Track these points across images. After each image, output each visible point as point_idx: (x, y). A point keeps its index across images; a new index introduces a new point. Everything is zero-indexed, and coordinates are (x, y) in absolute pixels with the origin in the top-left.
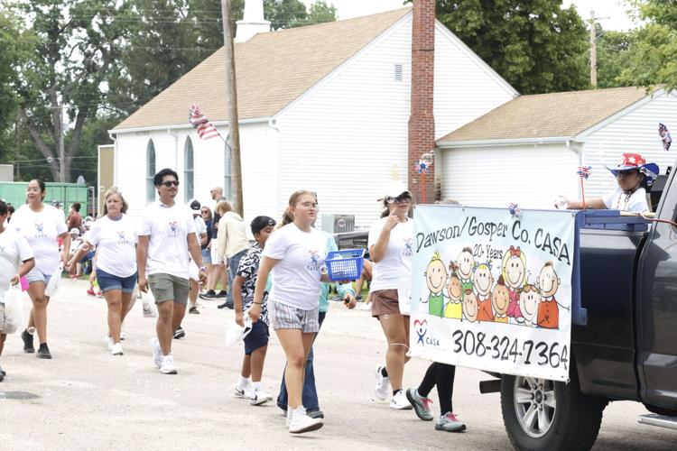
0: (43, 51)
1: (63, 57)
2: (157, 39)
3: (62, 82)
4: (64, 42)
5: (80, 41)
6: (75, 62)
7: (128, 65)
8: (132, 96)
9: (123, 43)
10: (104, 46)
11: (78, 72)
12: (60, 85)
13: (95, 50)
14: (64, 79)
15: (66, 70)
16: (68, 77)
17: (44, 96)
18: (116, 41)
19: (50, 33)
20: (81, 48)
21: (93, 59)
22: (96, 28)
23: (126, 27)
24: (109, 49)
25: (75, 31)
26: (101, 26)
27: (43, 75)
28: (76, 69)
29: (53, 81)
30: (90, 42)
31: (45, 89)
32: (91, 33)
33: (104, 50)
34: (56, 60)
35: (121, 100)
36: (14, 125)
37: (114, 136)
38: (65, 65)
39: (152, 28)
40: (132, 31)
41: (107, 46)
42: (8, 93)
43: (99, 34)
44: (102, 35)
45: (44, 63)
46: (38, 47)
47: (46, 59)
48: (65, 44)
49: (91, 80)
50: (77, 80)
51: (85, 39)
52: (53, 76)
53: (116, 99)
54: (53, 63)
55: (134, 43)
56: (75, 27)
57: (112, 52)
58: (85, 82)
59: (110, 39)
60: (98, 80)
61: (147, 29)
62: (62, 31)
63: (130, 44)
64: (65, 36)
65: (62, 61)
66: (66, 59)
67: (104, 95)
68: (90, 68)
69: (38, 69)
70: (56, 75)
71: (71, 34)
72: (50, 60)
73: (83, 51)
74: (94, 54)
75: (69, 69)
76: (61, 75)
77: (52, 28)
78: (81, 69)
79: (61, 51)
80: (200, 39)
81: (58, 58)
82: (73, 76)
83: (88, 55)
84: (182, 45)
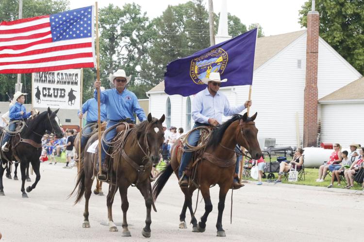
0: (106, 49)
1: (117, 52)
2: (167, 43)
3: (116, 65)
4: (117, 44)
5: (126, 44)
6: (123, 55)
7: (151, 57)
8: (153, 73)
9: (148, 45)
10: (139, 47)
11: (125, 60)
12: (115, 67)
13: (134, 49)
14: (117, 64)
15: (118, 59)
16: (119, 63)
17: (106, 72)
18: (145, 44)
19: (110, 39)
20: (126, 47)
21: (133, 53)
22: (134, 37)
23: (151, 36)
24: (141, 48)
25: (123, 38)
26: (137, 36)
27: (106, 62)
28: (123, 58)
29: (111, 65)
30: (131, 44)
31: (107, 69)
32: (132, 40)
33: (138, 49)
34: (113, 54)
35: (148, 76)
36: (90, 88)
37: (149, 95)
38: (118, 56)
39: (164, 37)
40: (154, 39)
41: (140, 46)
42: (88, 71)
43: (136, 40)
44: (138, 41)
45: (107, 55)
46: (104, 47)
47: (108, 53)
48: (118, 45)
49: (131, 65)
50: (124, 64)
51: (129, 43)
52: (111, 62)
53: (145, 75)
54: (111, 55)
55: (155, 45)
56: (123, 36)
57: (143, 50)
58: (128, 66)
59: (142, 42)
60: (136, 64)
61: (162, 38)
62: (116, 38)
63: (152, 45)
64: (118, 41)
65: (116, 54)
66: (119, 53)
67: (139, 72)
68: (131, 58)
69: (104, 58)
70: (113, 62)
71: (121, 40)
72: (110, 54)
73: (127, 49)
74: (133, 51)
75: (120, 59)
76: (115, 62)
77: (111, 36)
78: (126, 59)
79: (115, 49)
80: (190, 43)
81: (114, 52)
82: (122, 62)
83: (130, 51)
84: (180, 47)
